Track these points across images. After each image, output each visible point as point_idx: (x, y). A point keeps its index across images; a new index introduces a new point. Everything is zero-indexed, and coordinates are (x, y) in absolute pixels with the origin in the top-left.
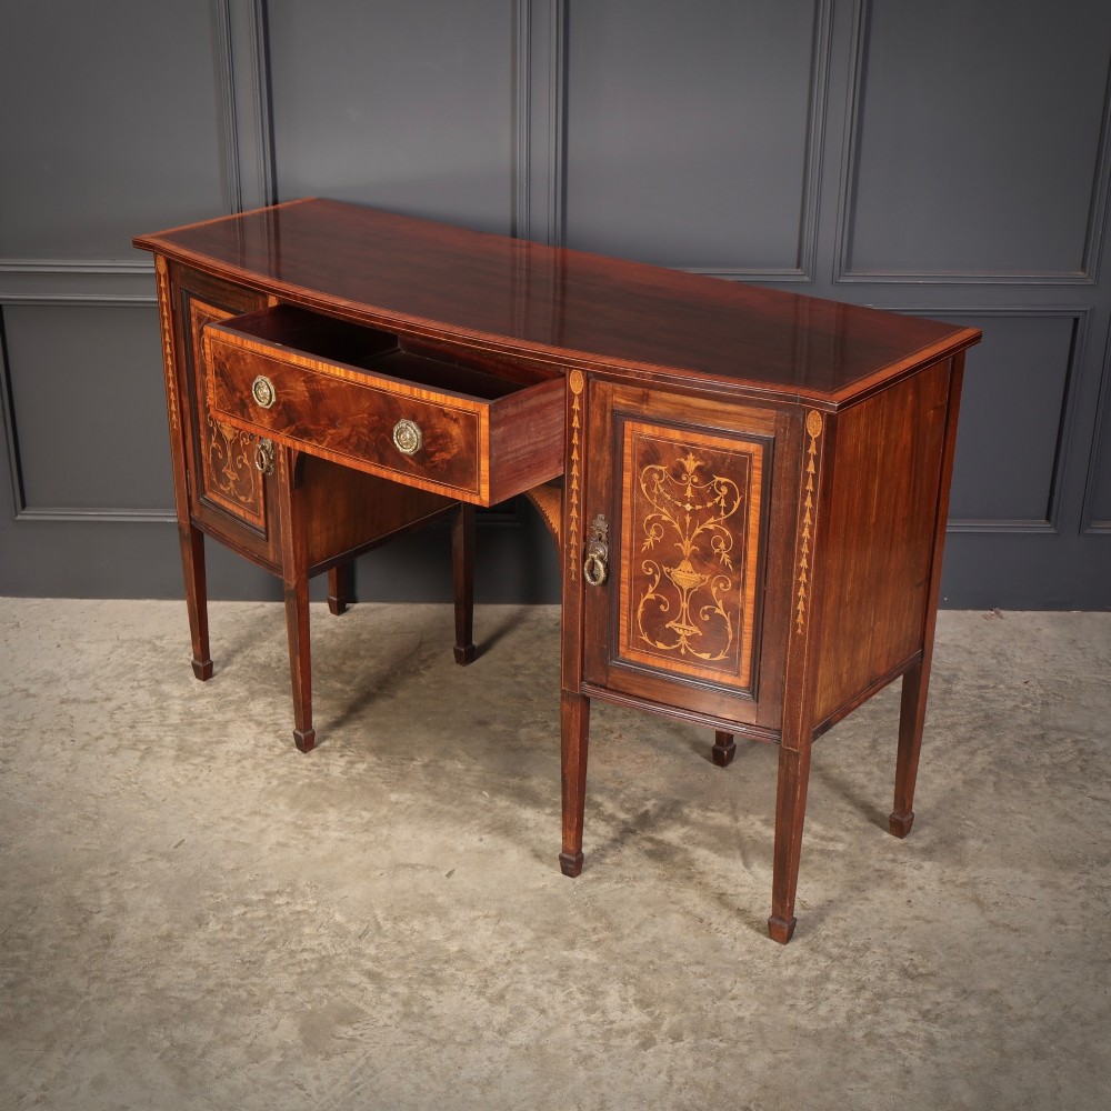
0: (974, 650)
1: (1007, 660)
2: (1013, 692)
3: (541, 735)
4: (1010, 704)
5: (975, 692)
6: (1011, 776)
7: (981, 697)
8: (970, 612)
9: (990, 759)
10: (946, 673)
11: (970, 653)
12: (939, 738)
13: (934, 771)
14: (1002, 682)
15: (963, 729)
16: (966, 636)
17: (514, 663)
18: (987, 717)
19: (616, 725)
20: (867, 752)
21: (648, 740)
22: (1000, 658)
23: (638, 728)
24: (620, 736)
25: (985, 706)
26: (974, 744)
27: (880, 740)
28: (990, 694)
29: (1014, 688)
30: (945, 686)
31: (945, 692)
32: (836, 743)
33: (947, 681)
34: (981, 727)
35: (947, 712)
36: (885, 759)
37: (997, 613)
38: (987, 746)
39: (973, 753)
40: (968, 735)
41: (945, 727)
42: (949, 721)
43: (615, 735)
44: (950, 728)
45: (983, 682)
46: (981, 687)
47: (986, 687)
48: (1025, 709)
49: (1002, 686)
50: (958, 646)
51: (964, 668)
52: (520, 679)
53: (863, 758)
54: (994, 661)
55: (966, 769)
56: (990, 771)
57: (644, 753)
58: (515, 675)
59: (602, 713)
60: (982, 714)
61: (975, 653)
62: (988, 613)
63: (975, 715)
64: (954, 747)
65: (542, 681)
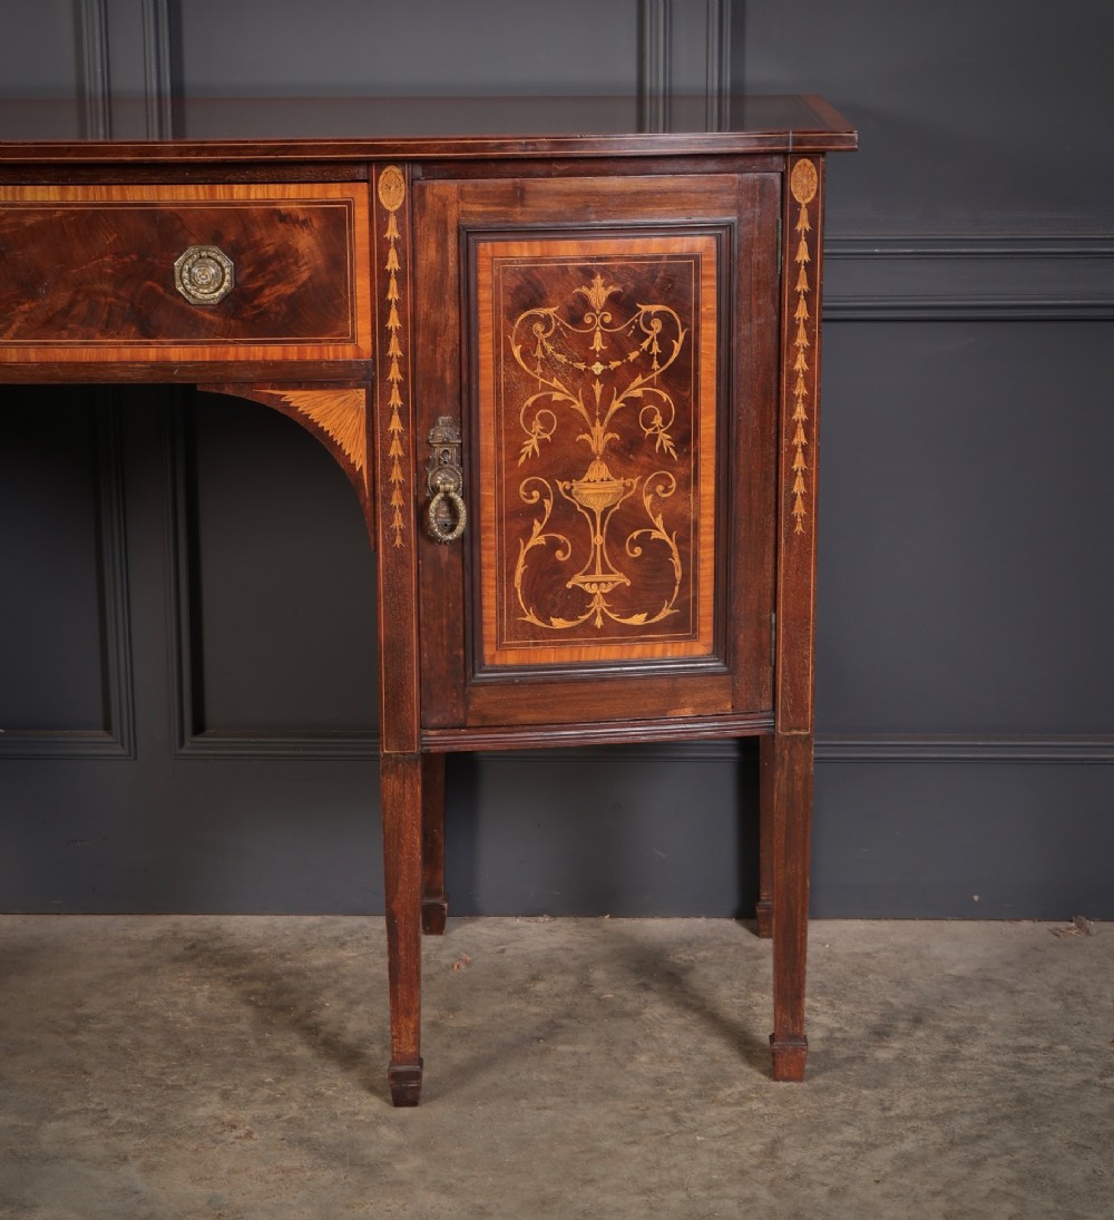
0: (1021, 986)
1: (1085, 1002)
2: (1085, 1058)
3: (87, 1133)
4: (1075, 1077)
5: (1006, 1059)
6: (1050, 1205)
7: (1018, 1066)
8: (1026, 924)
9: (1010, 1174)
10: (953, 1026)
11: (1011, 991)
12: (912, 1137)
13: (886, 1195)
14: (1065, 1041)
15: (966, 1121)
16: (1009, 964)
17: (79, 1011)
18: (1022, 1099)
19: (246, 1115)
20: (754, 1161)
21: (301, 1142)
22: (1071, 1000)
23: (290, 1121)
24: (249, 1135)
25: (1021, 1080)
26: (984, 1147)
27: (787, 1141)
28: (1038, 1061)
29: (1089, 1051)
30: (947, 1046)
31: (945, 1058)
32: (695, 1146)
33: (953, 1038)
34: (1004, 1117)
35: (941, 1092)
36: (789, 1172)
37: (1080, 926)
38: (1009, 1151)
39: (977, 1163)
40: (974, 1132)
41: (931, 1118)
42: (940, 1107)
43: (241, 1132)
44: (936, 1119)
45: (1026, 1041)
46: (1022, 1049)
47: (1033, 1049)
48: (1105, 1086)
49: (1064, 1048)
50: (990, 981)
51: (992, 1017)
52: (81, 1038)
53: (743, 1172)
54: (1057, 1006)
55: (955, 1192)
56: (1008, 1194)
57: (286, 1163)
58: (74, 1032)
59: (225, 1095)
60: (1011, 1095)
61: (1021, 992)
62: (1062, 925)
63: (997, 1096)
64: (940, 1153)
65: (125, 1041)
